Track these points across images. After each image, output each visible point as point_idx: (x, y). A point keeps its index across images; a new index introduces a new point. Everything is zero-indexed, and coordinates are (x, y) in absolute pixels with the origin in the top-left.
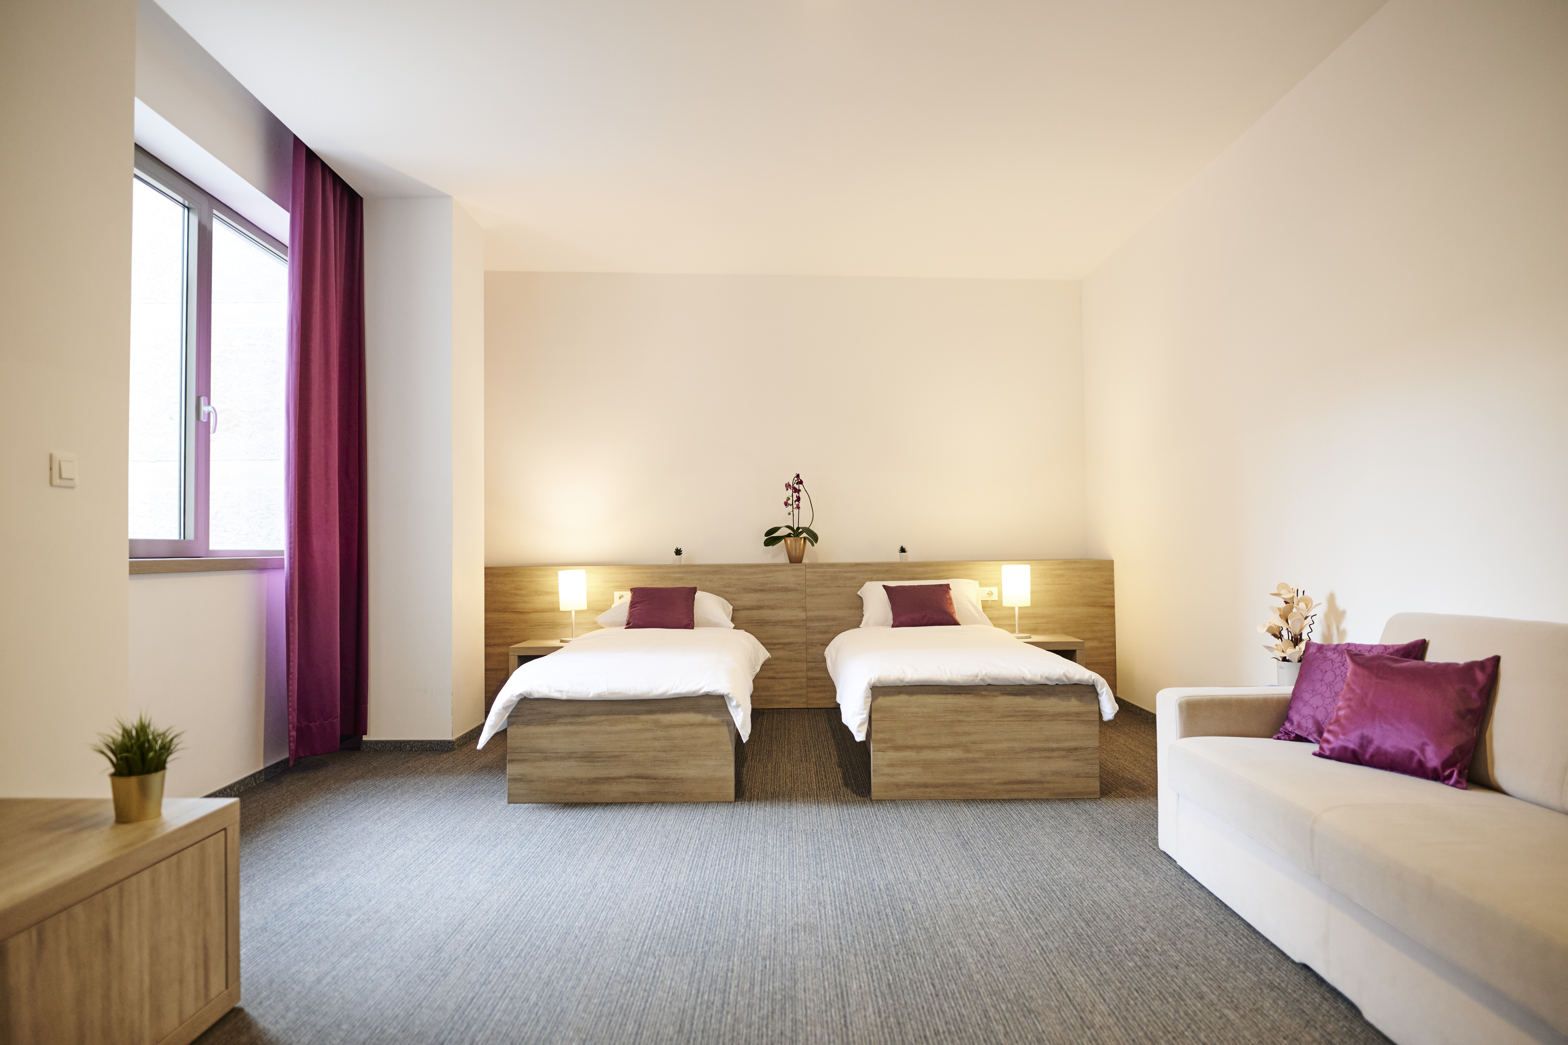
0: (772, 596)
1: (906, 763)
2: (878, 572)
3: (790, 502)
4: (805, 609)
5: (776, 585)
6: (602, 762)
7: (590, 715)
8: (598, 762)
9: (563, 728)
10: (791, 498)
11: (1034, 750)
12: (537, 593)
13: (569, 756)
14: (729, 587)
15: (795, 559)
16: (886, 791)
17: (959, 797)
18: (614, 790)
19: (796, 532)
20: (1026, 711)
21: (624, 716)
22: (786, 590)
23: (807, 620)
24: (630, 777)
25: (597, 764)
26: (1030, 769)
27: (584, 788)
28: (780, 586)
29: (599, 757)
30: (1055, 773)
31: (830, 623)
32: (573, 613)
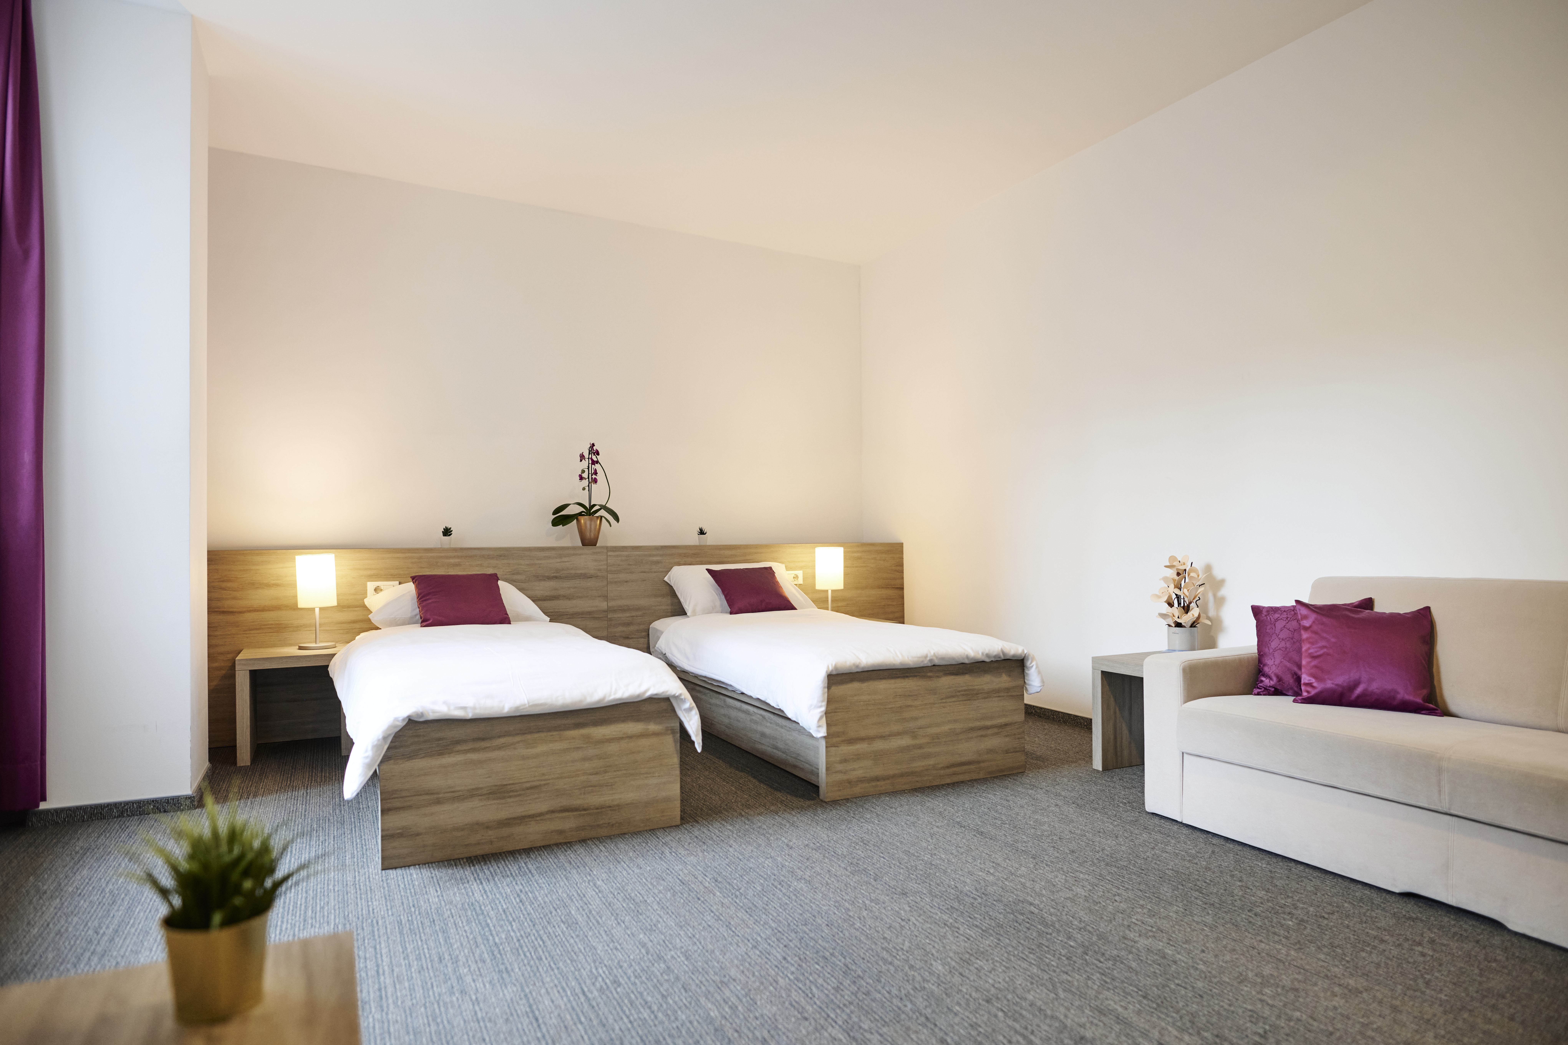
0: (567, 584)
1: (858, 757)
2: (686, 555)
3: (585, 475)
4: (606, 597)
5: (573, 572)
6: (516, 796)
7: (499, 737)
8: (510, 797)
9: (460, 758)
10: (587, 471)
11: (972, 729)
12: (255, 585)
13: (472, 794)
14: (518, 574)
15: (589, 541)
16: (840, 790)
17: (907, 787)
18: (533, 832)
19: (589, 511)
20: (965, 690)
21: (545, 734)
22: (585, 576)
23: (609, 610)
24: (553, 812)
25: (509, 800)
26: (968, 749)
27: (491, 834)
28: (579, 572)
29: (513, 791)
30: (990, 751)
31: (634, 614)
32: (317, 610)
